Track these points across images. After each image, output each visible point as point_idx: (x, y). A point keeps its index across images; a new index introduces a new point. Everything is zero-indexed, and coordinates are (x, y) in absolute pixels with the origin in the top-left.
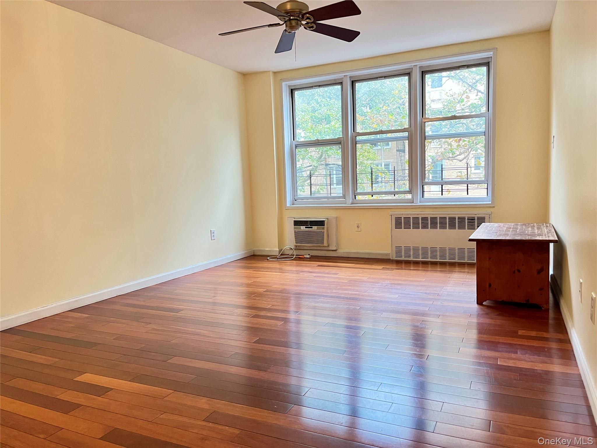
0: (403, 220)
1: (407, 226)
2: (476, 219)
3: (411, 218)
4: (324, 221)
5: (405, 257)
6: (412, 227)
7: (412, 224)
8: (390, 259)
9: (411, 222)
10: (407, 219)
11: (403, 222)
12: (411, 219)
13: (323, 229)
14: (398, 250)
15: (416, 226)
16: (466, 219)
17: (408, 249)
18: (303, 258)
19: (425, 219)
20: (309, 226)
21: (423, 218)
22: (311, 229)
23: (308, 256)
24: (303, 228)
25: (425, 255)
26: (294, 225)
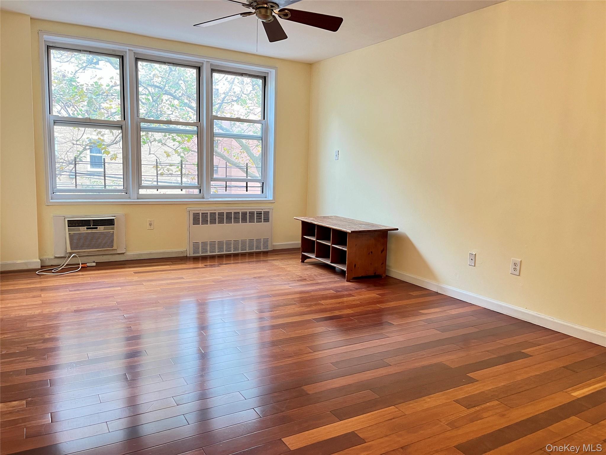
0: (201, 216)
1: (205, 222)
2: (263, 213)
3: (209, 213)
4: (114, 219)
5: (202, 253)
6: (209, 222)
7: (209, 220)
8: (187, 256)
9: (209, 217)
10: (205, 215)
11: (201, 217)
12: (209, 215)
13: (113, 229)
14: (196, 245)
15: (213, 221)
16: (255, 213)
17: (204, 244)
18: (86, 267)
19: (221, 214)
20: (91, 226)
21: (219, 214)
22: (95, 230)
23: (94, 264)
24: (83, 230)
25: (221, 248)
26: (68, 226)
